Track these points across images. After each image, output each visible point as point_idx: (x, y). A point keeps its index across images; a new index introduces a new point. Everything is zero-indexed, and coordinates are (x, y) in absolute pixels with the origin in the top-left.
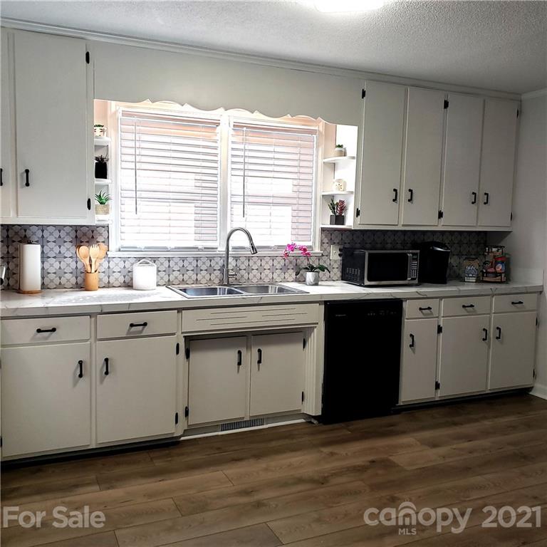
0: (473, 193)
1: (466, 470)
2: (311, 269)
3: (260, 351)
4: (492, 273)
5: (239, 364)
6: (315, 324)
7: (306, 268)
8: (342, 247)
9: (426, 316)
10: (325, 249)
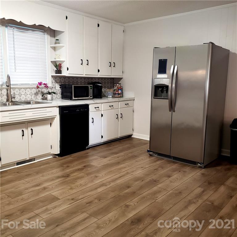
0: (110, 62)
1: (118, 163)
2: (50, 93)
3: (31, 129)
4: (117, 94)
5: (23, 135)
6: (55, 116)
7: (47, 93)
8: (61, 84)
9: (97, 110)
10: (54, 85)
